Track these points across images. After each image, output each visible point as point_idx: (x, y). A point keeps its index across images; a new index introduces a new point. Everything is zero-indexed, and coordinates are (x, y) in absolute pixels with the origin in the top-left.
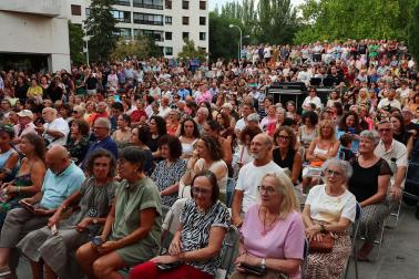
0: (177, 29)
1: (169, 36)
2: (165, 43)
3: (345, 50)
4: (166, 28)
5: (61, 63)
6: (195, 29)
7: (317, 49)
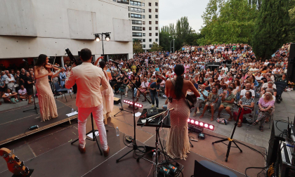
0: (147, 38)
1: (144, 40)
2: (143, 43)
3: (223, 48)
4: (143, 38)
5: (131, 56)
6: (154, 38)
7: (212, 47)
